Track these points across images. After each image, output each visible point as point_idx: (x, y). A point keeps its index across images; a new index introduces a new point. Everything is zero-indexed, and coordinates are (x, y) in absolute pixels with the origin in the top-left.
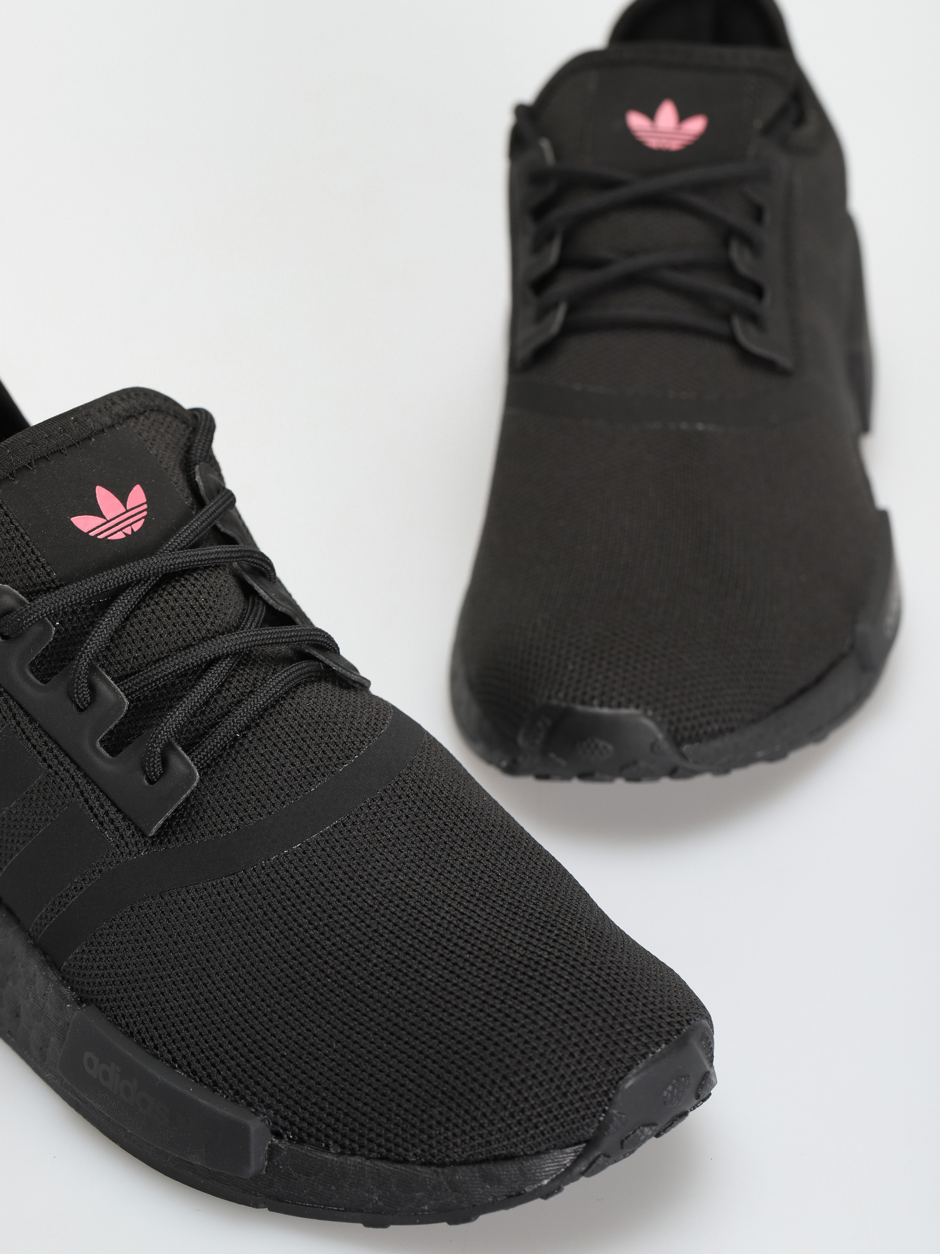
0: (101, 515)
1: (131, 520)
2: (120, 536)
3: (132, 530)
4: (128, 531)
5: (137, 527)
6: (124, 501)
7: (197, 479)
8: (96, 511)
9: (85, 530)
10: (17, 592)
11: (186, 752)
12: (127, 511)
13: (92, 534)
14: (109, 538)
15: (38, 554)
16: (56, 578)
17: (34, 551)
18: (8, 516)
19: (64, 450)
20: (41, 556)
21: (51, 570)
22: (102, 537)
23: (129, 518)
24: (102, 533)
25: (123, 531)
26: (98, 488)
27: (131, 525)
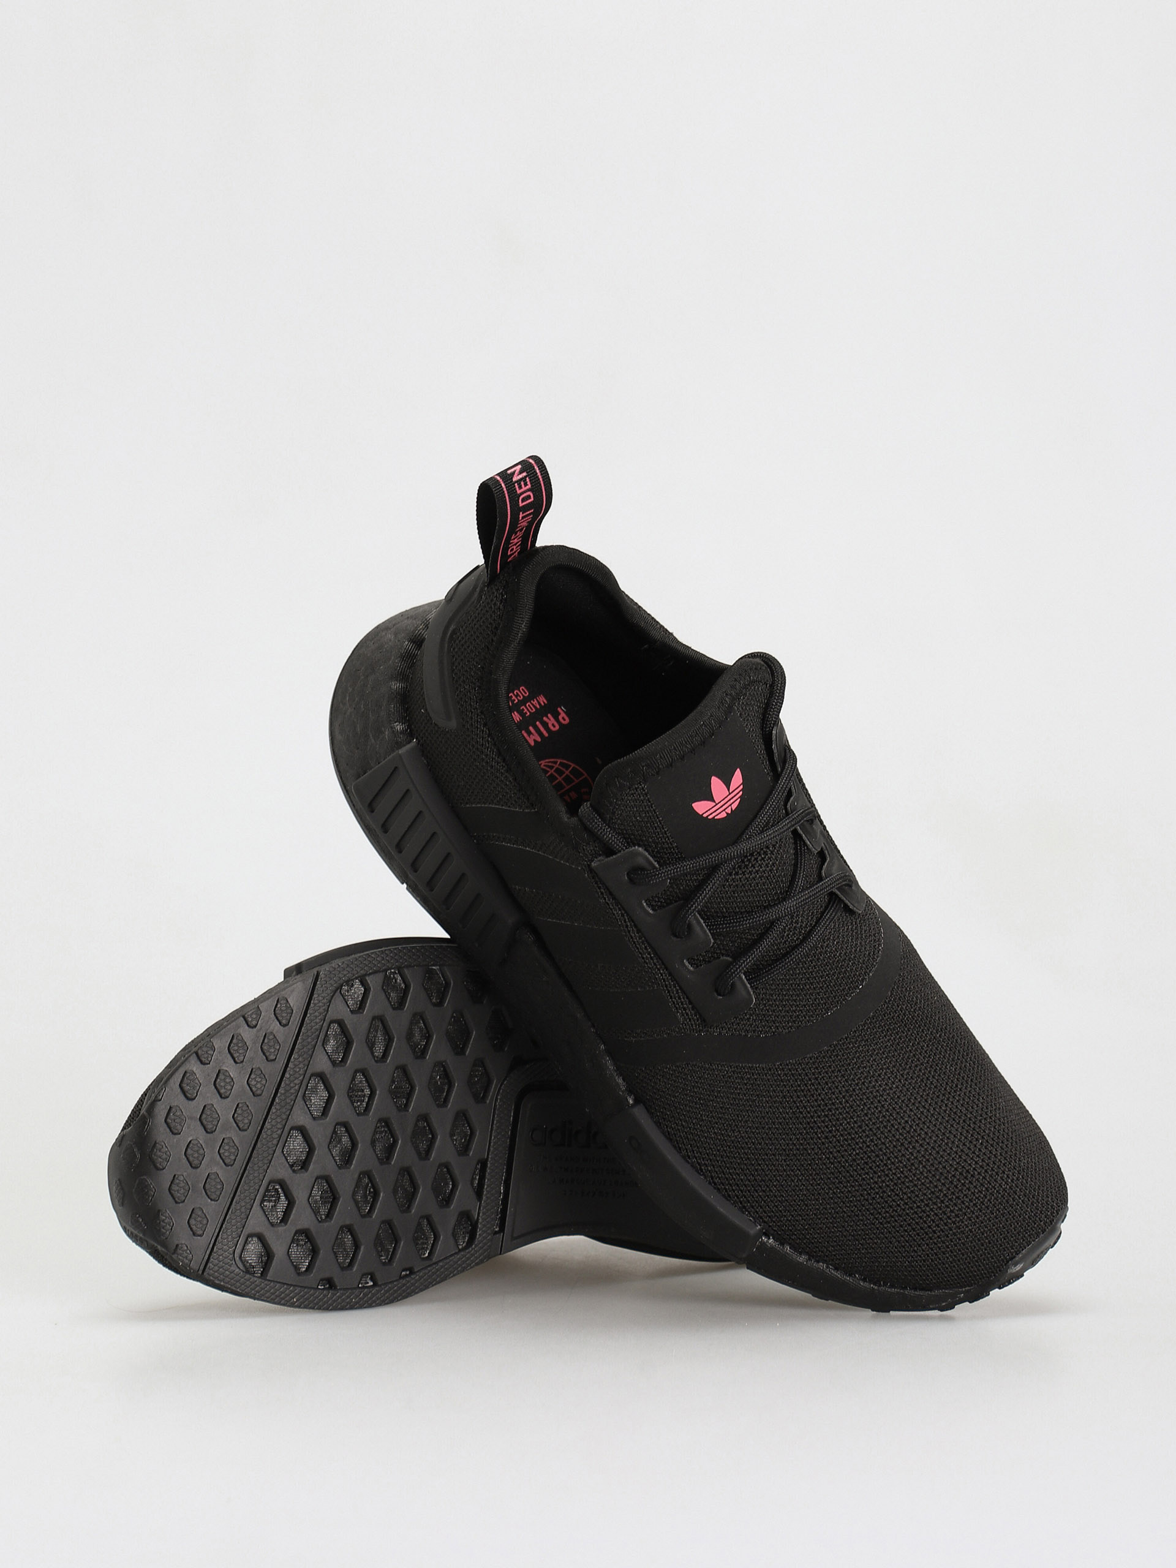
0: (714, 802)
1: (732, 801)
2: (724, 815)
3: (731, 809)
4: (729, 811)
5: (734, 806)
8: (710, 797)
9: (701, 813)
10: (647, 854)
11: (750, 983)
12: (730, 794)
13: (705, 815)
14: (716, 818)
15: (666, 830)
16: (676, 847)
17: (664, 827)
18: (650, 802)
19: (694, 750)
20: (668, 831)
21: (673, 841)
22: (710, 817)
23: (730, 800)
24: (712, 814)
25: (726, 810)
26: (713, 777)
27: (731, 805)
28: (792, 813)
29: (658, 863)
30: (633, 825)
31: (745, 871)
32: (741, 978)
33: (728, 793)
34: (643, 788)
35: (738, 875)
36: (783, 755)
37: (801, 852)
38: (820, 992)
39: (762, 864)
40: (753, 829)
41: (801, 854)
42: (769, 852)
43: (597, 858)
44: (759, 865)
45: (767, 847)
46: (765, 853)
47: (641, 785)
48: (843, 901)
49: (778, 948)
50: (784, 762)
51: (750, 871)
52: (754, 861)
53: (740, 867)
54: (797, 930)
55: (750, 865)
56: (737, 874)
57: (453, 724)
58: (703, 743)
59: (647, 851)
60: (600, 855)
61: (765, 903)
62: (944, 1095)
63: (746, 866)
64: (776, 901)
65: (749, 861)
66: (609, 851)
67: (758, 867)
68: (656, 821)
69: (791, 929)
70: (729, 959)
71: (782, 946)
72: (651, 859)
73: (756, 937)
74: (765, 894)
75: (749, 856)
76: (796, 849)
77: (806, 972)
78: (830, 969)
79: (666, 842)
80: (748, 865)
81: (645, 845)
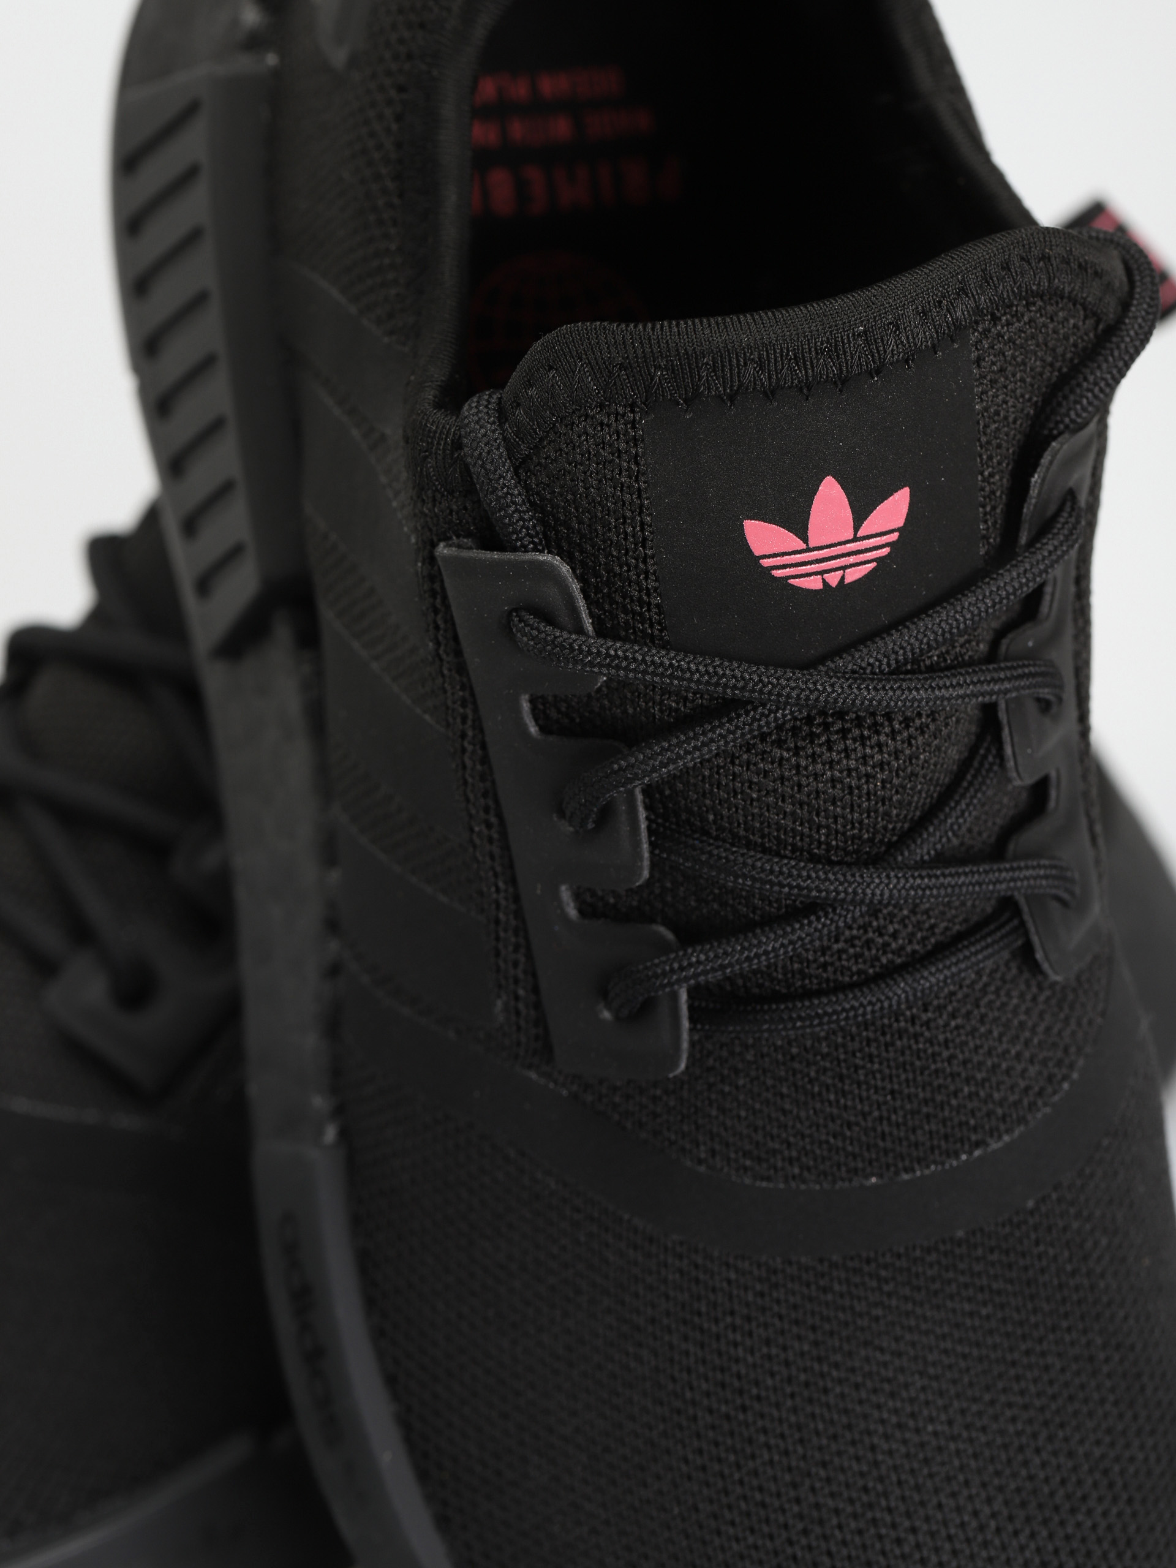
0: (805, 540)
1: (852, 560)
2: (814, 584)
3: (843, 578)
4: (833, 579)
5: (853, 575)
6: (860, 515)
7: (1033, 480)
8: (798, 525)
9: (757, 553)
10: (575, 587)
11: (691, 1019)
12: (855, 539)
13: (766, 563)
14: (791, 581)
15: (649, 552)
16: (658, 606)
17: (649, 543)
18: (637, 464)
19: (809, 389)
20: (653, 557)
21: (656, 589)
22: (778, 573)
23: (849, 554)
24: (784, 567)
25: (826, 575)
26: (829, 480)
27: (844, 568)
28: (1006, 659)
29: (598, 623)
30: (575, 501)
31: (804, 748)
32: (675, 997)
33: (851, 537)
34: (633, 423)
35: (780, 747)
36: (1052, 509)
37: (981, 764)
38: (857, 1124)
39: (855, 750)
40: (870, 656)
41: (978, 771)
42: (887, 730)
43: (458, 537)
44: (846, 750)
45: (888, 716)
46: (876, 728)
47: (632, 411)
48: (1026, 933)
49: (801, 971)
50: (1045, 528)
51: (814, 754)
52: (837, 732)
53: (795, 730)
54: (869, 949)
55: (823, 739)
56: (779, 743)
57: (339, 57)
58: (843, 382)
59: (581, 579)
60: (468, 535)
61: (819, 848)
62: (1040, 1506)
63: (812, 736)
64: (847, 853)
65: (826, 726)
66: (491, 539)
67: (839, 753)
68: (633, 519)
69: (857, 942)
70: (669, 935)
71: (812, 972)
72: (581, 603)
73: (757, 918)
74: (828, 827)
75: (832, 715)
76: (973, 750)
77: (845, 1061)
78: (907, 1080)
79: (638, 583)
80: (819, 736)
81: (583, 564)
